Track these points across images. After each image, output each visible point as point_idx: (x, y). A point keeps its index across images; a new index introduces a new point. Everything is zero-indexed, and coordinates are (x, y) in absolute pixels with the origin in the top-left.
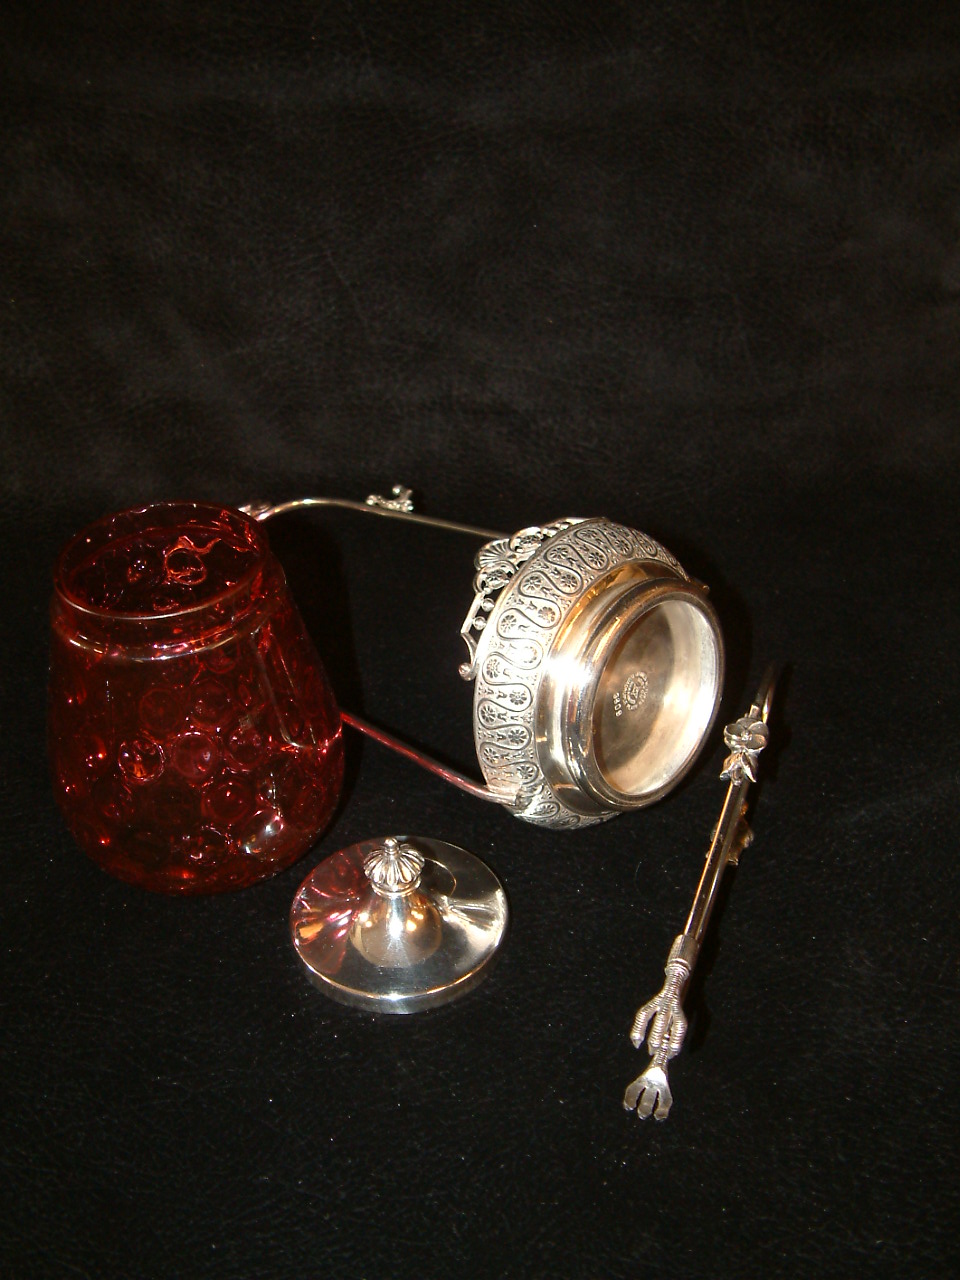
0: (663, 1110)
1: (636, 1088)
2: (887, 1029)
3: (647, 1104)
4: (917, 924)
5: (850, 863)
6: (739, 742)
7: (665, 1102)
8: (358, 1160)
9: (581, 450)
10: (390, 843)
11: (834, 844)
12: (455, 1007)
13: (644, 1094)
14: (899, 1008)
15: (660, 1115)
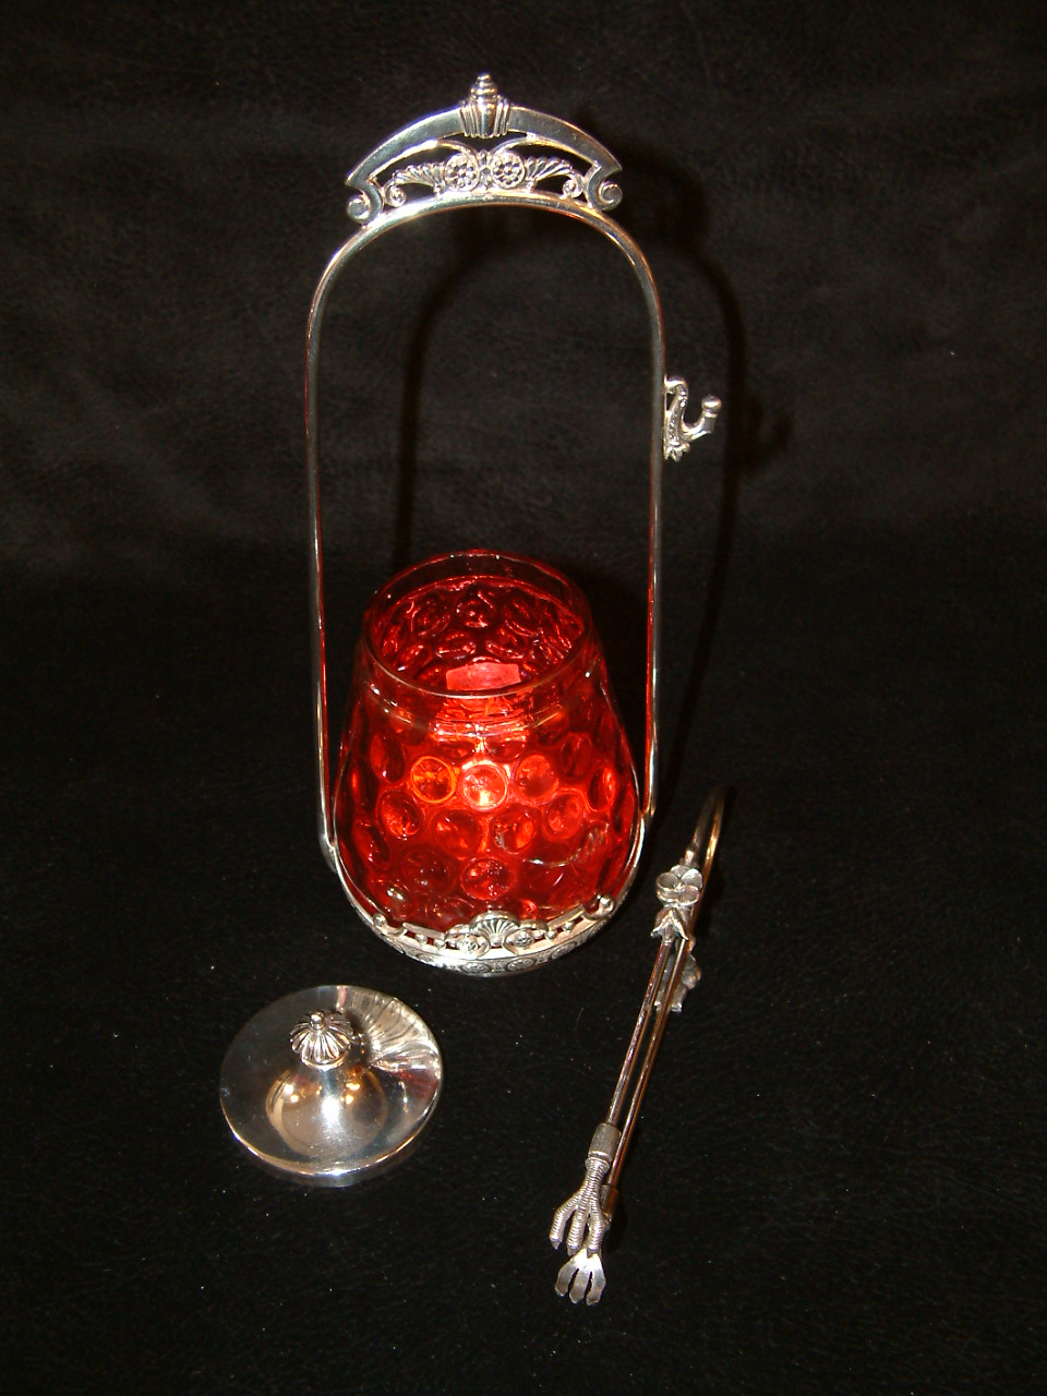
0: (596, 1291)
1: (569, 1269)
2: (827, 1199)
3: (580, 1284)
4: (867, 1077)
5: (802, 1006)
6: (673, 895)
7: (598, 1284)
8: (289, 1351)
9: (533, 510)
10: (316, 1017)
11: (786, 984)
12: (389, 1179)
13: (578, 1275)
14: (840, 1176)
15: (592, 1300)
